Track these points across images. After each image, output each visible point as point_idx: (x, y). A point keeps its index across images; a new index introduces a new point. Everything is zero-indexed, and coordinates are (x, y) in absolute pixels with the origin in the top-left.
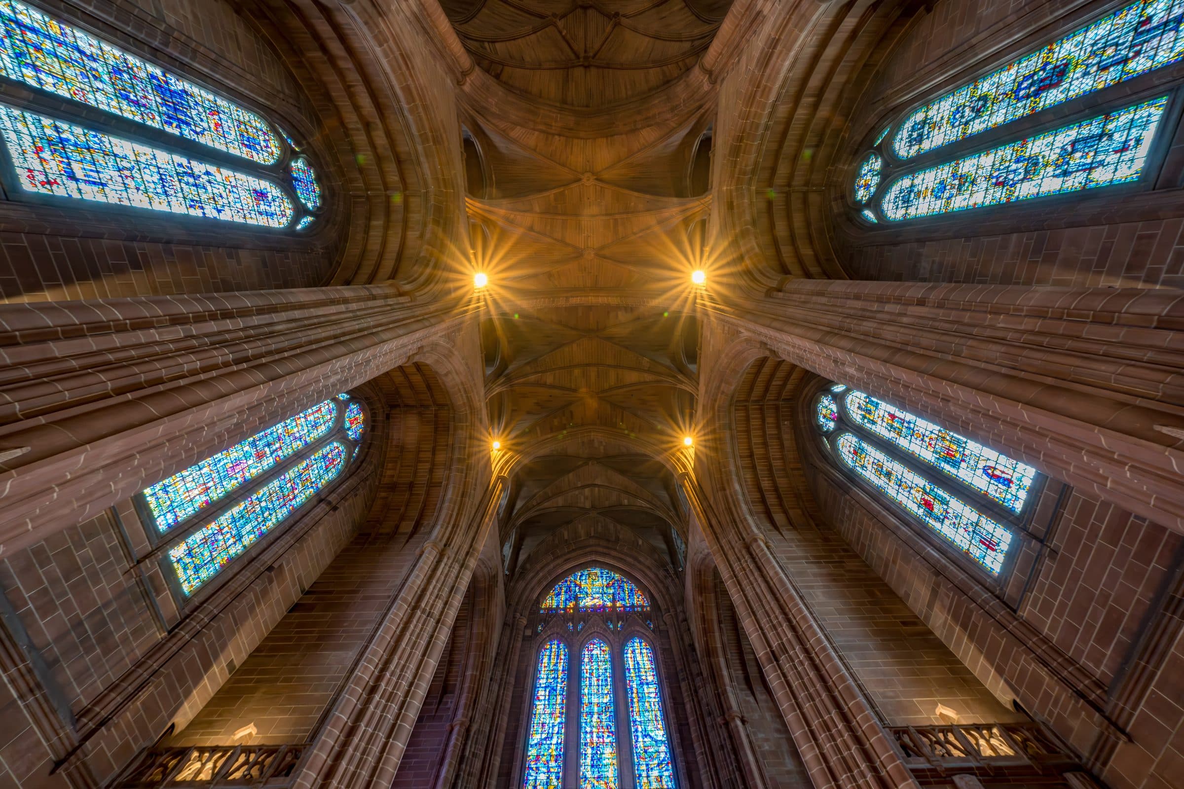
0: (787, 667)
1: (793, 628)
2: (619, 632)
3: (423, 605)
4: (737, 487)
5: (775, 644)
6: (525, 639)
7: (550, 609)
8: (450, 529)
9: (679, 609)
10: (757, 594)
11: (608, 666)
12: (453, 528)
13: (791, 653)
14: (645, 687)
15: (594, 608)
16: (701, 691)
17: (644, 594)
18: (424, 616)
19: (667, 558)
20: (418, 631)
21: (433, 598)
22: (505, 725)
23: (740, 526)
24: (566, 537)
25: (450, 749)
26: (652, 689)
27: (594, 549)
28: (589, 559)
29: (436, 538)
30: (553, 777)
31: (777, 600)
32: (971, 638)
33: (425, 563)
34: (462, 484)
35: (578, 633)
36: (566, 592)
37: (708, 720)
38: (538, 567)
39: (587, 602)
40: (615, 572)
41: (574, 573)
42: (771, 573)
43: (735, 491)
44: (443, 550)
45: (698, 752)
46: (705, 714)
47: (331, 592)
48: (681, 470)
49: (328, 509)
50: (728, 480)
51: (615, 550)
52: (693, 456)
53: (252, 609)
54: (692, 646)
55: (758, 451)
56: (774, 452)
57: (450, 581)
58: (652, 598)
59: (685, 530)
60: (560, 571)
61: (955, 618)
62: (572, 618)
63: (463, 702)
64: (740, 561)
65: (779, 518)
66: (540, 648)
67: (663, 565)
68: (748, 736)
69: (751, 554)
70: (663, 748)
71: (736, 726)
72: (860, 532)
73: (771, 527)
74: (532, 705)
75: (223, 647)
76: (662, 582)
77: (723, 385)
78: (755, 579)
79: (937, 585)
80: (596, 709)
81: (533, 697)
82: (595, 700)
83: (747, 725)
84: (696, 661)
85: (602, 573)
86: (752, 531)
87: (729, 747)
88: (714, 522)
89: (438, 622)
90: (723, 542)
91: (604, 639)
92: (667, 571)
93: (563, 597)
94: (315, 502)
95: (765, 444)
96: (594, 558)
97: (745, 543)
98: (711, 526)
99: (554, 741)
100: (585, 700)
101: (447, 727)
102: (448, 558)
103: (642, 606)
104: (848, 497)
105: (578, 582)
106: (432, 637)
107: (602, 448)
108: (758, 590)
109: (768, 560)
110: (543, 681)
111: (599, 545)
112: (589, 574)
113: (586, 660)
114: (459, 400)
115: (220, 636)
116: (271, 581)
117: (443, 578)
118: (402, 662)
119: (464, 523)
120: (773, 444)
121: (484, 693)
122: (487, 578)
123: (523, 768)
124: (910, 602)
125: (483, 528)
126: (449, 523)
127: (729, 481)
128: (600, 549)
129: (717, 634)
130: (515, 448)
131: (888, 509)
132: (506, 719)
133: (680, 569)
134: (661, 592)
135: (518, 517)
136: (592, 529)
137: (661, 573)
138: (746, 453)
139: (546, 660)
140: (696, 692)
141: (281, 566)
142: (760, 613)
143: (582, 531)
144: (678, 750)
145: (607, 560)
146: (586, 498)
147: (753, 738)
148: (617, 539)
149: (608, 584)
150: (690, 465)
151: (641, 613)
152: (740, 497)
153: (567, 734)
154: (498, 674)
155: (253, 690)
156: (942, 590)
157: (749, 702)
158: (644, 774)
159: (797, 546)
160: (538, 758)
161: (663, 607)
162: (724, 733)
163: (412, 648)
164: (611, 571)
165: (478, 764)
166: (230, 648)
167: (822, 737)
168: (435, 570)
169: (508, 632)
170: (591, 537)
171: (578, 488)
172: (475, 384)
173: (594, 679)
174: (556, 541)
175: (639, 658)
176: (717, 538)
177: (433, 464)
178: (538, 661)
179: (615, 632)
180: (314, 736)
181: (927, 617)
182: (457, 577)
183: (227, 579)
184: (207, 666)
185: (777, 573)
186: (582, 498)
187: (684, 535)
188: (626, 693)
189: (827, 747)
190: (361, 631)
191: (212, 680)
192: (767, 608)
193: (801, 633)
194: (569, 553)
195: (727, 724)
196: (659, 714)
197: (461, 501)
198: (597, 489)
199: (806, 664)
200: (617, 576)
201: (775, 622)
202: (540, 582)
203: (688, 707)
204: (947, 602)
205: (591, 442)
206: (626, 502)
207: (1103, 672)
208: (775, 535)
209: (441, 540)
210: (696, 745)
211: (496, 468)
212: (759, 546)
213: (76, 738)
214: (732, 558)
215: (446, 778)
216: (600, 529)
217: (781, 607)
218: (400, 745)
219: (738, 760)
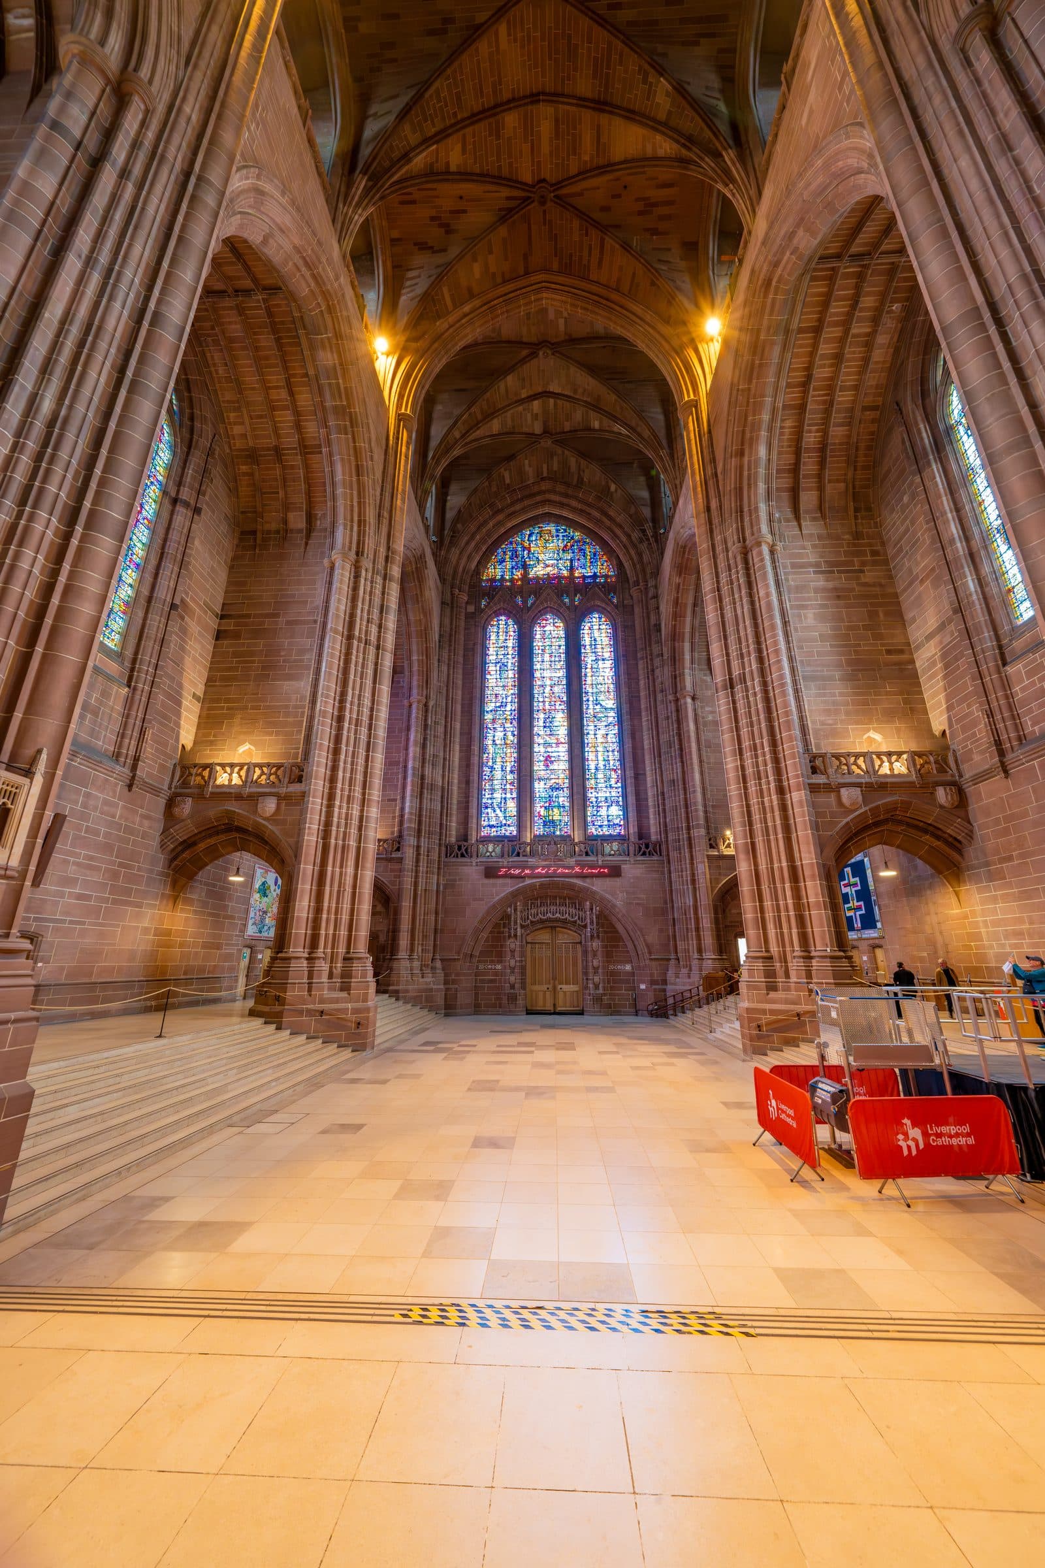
0: (739, 696)
1: (761, 660)
2: (576, 607)
3: (357, 633)
4: (762, 451)
5: (736, 673)
6: (469, 616)
7: (493, 580)
8: (355, 528)
9: (651, 583)
10: (736, 616)
11: (563, 642)
12: (359, 526)
13: (749, 684)
14: (600, 662)
15: (549, 578)
16: (657, 672)
17: (609, 559)
18: (362, 645)
19: (647, 512)
20: (361, 660)
21: (365, 623)
22: (459, 698)
23: (747, 519)
24: (508, 481)
25: (413, 720)
26: (608, 664)
27: (548, 496)
28: (540, 511)
29: (343, 547)
30: (509, 734)
31: (756, 626)
32: (945, 677)
33: (341, 582)
34: (352, 452)
35: (529, 609)
36: (511, 558)
37: (659, 696)
38: (473, 528)
39: (538, 571)
40: (575, 530)
41: (521, 531)
42: (762, 593)
43: (757, 461)
44: (357, 561)
45: (644, 719)
46: (658, 689)
47: (248, 616)
48: (688, 396)
49: (190, 514)
50: (751, 439)
51: (576, 498)
52: (714, 364)
53: (182, 649)
54: (658, 628)
55: (822, 372)
56: (848, 375)
57: (377, 601)
58: (620, 566)
59: (678, 482)
60: (503, 530)
61: (944, 656)
62: (520, 591)
63: (415, 683)
64: (730, 570)
65: (808, 498)
66: (487, 622)
67: (638, 521)
68: (695, 710)
69: (746, 562)
70: (612, 714)
71: (686, 703)
72: (907, 530)
73: (790, 516)
74: (483, 679)
75: (180, 686)
76: (634, 546)
77: (800, 232)
78: (741, 597)
79: (950, 621)
80: (548, 682)
81: (484, 672)
82: (547, 674)
83: (698, 703)
84: (659, 642)
85: (557, 531)
86: (759, 530)
87: (674, 718)
88: (714, 504)
89: (378, 648)
90: (718, 538)
91: (558, 613)
92: (644, 531)
93: (509, 565)
94: (167, 506)
95: (838, 358)
96: (546, 509)
97: (745, 547)
98: (708, 509)
99: (509, 707)
100: (537, 674)
101: (406, 703)
102: (366, 570)
103: (607, 576)
104: (918, 479)
105: (526, 545)
106: (376, 664)
107: (561, 321)
108: (739, 612)
109: (765, 575)
110: (492, 658)
111: (554, 492)
112: (540, 533)
113: (538, 636)
114: (302, 286)
115: (172, 679)
116: (182, 618)
117: (367, 598)
118: (357, 692)
119: (371, 515)
120: (853, 352)
121: (435, 675)
122: (412, 559)
123: (482, 727)
124: (911, 629)
125: (397, 516)
126: (352, 521)
127: (753, 442)
128: (557, 498)
129: (688, 619)
130: (414, 345)
131: (958, 509)
132: (460, 692)
133: (662, 531)
134: (632, 559)
135: (438, 463)
136: (545, 466)
137: (635, 535)
138: (799, 376)
139: (493, 637)
140: (653, 671)
141: (182, 601)
142: (732, 639)
143: (529, 470)
144: (625, 717)
145: (565, 513)
146: (535, 417)
147: (699, 711)
148: (581, 480)
149: (566, 546)
150: (705, 384)
151: (603, 585)
152: (762, 471)
153: (520, 703)
154: (445, 655)
155: (231, 717)
156: (952, 627)
157: (706, 681)
158: (592, 732)
159: (814, 546)
160: (494, 721)
161: (632, 579)
162: (672, 707)
163: (361, 678)
164: (570, 527)
165: (441, 729)
166: (186, 684)
167: (747, 754)
168: (355, 589)
169: (448, 611)
170: (543, 479)
171: (521, 401)
172: (320, 243)
173: (547, 657)
174: (494, 489)
175: (596, 634)
176: (711, 531)
177: (297, 413)
178: (485, 638)
179: (573, 608)
180: (307, 754)
181: (918, 648)
182: (383, 593)
183: (139, 627)
184: (179, 704)
185: (768, 595)
186: (529, 415)
187: (677, 489)
188: (580, 668)
189: (748, 762)
190: (301, 661)
191: (188, 710)
192: (742, 634)
193: (767, 665)
194: (513, 504)
195: (677, 700)
196: (612, 686)
197: (358, 480)
198: (552, 401)
199: (759, 696)
200: (577, 535)
201: (744, 651)
202: (477, 548)
203: (642, 683)
204: (948, 639)
205: (544, 311)
206: (596, 425)
207: (1034, 732)
208: (791, 529)
209: (350, 549)
210: (643, 714)
211: (390, 397)
212: (760, 553)
213: (127, 771)
214: (722, 565)
215: (415, 741)
216: (555, 467)
217: (757, 636)
218: (379, 757)
219: (679, 728)
